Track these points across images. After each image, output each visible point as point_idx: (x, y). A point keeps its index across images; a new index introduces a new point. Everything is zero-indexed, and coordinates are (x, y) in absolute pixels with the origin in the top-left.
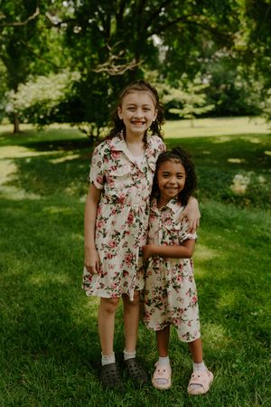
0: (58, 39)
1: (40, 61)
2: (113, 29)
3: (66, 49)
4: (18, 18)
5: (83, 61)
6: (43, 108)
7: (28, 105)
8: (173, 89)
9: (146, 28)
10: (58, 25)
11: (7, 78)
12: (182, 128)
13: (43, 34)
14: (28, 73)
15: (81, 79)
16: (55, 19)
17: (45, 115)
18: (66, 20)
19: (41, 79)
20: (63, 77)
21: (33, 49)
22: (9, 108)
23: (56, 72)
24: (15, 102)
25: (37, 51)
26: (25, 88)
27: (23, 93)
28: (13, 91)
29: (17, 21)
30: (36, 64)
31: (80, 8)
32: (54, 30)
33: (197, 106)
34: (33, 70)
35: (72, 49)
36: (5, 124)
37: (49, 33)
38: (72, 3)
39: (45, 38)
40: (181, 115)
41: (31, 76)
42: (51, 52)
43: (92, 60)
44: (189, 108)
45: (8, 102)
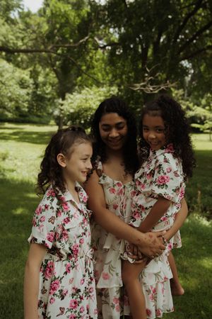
0: (103, 59)
1: (85, 76)
2: (150, 52)
3: (108, 68)
4: (71, 41)
5: (121, 78)
6: (85, 114)
7: (72, 111)
8: (196, 106)
10: (104, 47)
11: (58, 88)
12: (201, 141)
13: (91, 55)
14: (75, 85)
15: (118, 93)
16: (101, 43)
17: (85, 121)
18: (111, 43)
19: (85, 90)
20: (104, 90)
21: (81, 66)
22: (56, 113)
23: (98, 87)
24: (62, 108)
25: (84, 68)
26: (72, 96)
27: (70, 101)
28: (61, 99)
29: (70, 43)
30: (82, 78)
31: (124, 34)
32: (100, 51)
34: (79, 83)
35: (113, 68)
36: (52, 125)
37: (95, 53)
38: (117, 29)
39: (91, 58)
40: (201, 130)
41: (77, 87)
42: (96, 69)
43: (129, 78)
45: (56, 108)
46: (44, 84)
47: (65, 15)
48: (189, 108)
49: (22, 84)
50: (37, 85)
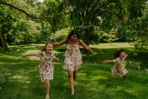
0: (68, 18)
2: (85, 14)
3: (70, 21)
5: (75, 24)
9: (95, 14)
10: (68, 13)
12: (108, 45)
14: (58, 28)
18: (71, 12)
19: (62, 29)
20: (69, 29)
21: (60, 21)
22: (51, 39)
23: (67, 28)
24: (54, 36)
26: (57, 32)
27: (57, 34)
28: (53, 33)
30: (61, 25)
33: (113, 38)
34: (60, 27)
35: (72, 20)
37: (65, 16)
38: (72, 7)
40: (107, 41)
42: (66, 21)
43: (78, 24)
44: (110, 39)
46: (46, 28)
47: (54, 3)
48: (103, 33)
49: (38, 28)
50: (43, 28)
